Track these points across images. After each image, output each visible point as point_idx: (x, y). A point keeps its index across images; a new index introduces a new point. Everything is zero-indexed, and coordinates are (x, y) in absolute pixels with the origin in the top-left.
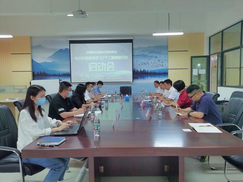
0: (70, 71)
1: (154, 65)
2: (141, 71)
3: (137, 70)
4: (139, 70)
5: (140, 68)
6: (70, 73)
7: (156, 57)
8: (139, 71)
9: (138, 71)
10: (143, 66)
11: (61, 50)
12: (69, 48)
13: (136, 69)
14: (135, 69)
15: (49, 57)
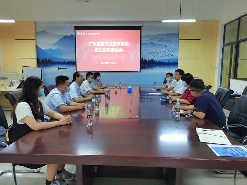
0: (75, 59)
1: (163, 54)
4: (147, 59)
7: (166, 46)
10: (152, 55)
11: (66, 37)
12: (74, 35)
13: (144, 58)
15: (54, 44)
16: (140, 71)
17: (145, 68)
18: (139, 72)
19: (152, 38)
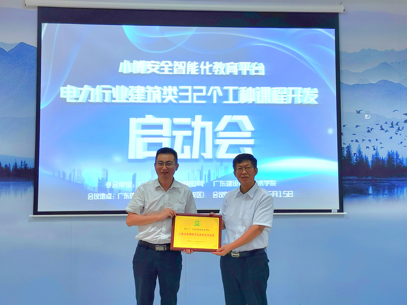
0: (33, 156)
2: (376, 159)
3: (360, 152)
4: (369, 154)
5: (374, 143)
6: (31, 165)
8: (370, 159)
9: (362, 161)
10: (388, 135)
12: (35, 45)
13: (354, 150)
14: (348, 147)
16: (341, 210)
17: (361, 193)
18: (335, 212)
19: (385, 65)
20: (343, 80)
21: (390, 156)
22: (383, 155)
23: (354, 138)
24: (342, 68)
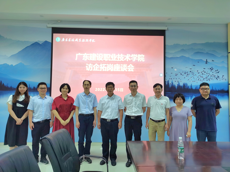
1: (203, 76)
2: (179, 86)
3: (172, 83)
4: (176, 84)
5: (178, 80)
7: (207, 62)
8: (176, 86)
9: (173, 87)
10: (184, 77)
11: (36, 45)
12: (51, 42)
13: (170, 82)
14: (168, 81)
15: (13, 56)
19: (183, 50)
20: (167, 56)
21: (184, 85)
22: (181, 84)
23: (170, 78)
24: (167, 51)
